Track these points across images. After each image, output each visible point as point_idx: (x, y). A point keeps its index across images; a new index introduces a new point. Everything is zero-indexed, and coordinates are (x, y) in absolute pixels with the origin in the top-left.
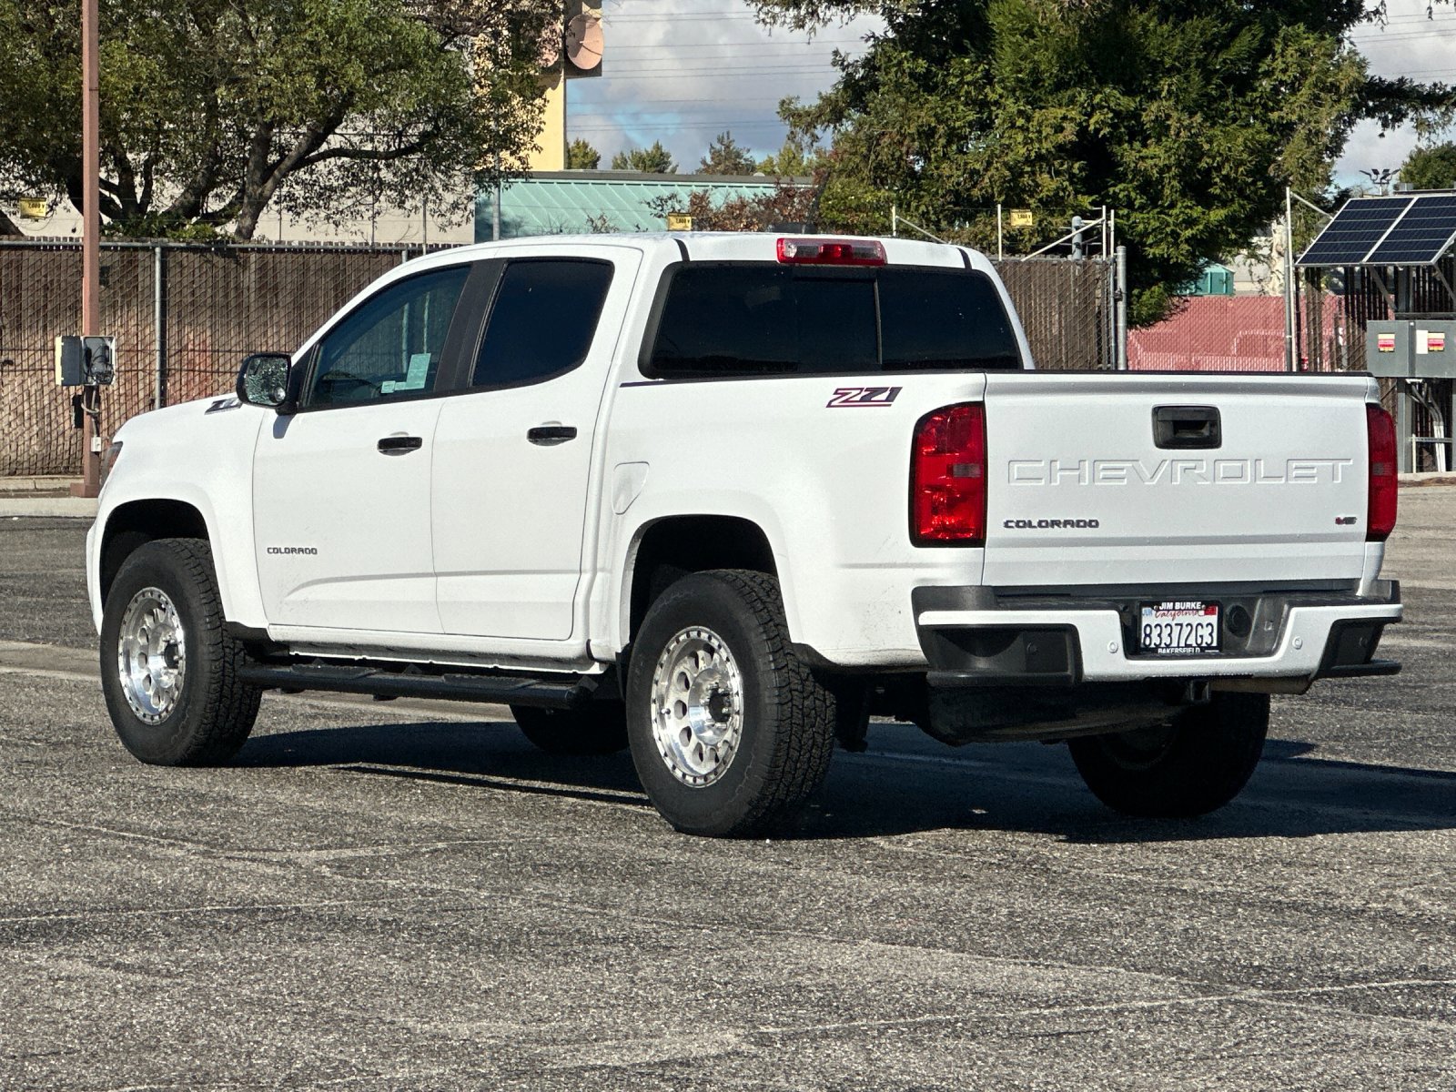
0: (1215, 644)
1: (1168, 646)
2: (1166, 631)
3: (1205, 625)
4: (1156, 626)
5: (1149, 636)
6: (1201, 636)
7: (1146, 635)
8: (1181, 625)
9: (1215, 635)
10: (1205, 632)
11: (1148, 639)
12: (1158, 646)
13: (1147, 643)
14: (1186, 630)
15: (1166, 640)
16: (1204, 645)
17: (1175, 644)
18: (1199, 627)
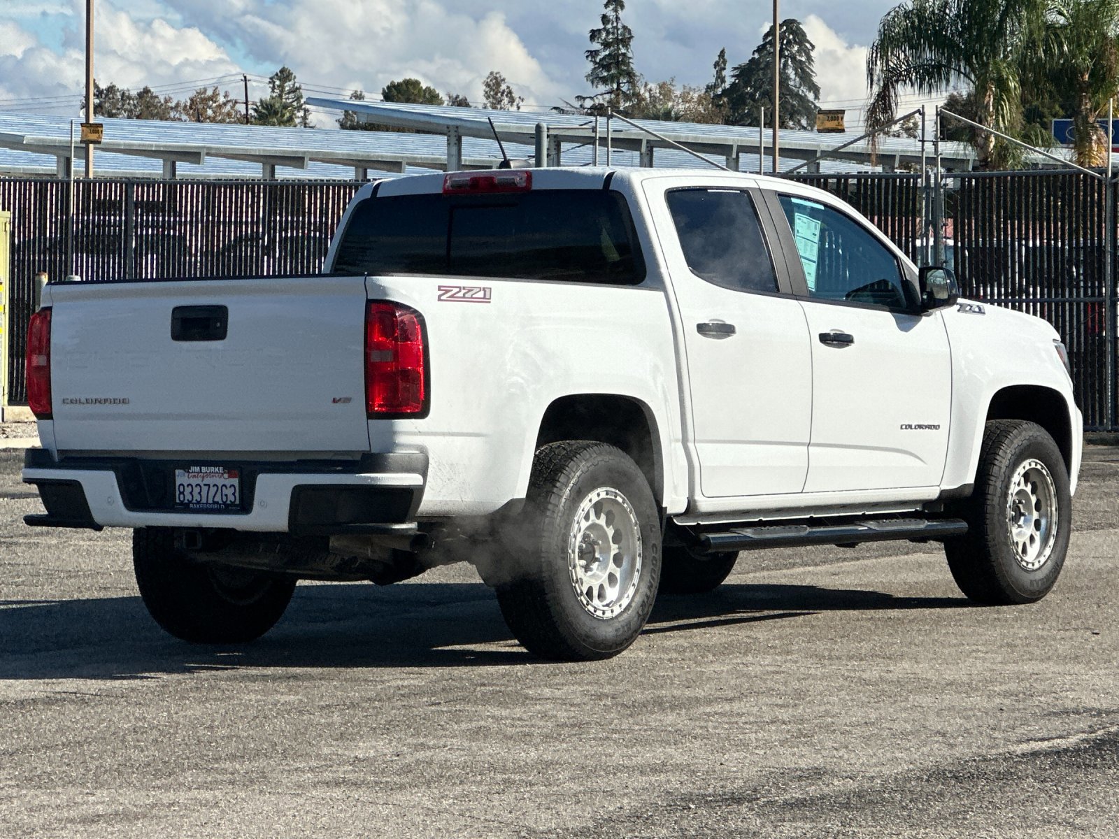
0: (237, 502)
1: (198, 502)
2: (197, 490)
3: (228, 486)
4: (188, 486)
5: (183, 493)
6: (226, 495)
7: (180, 493)
8: (209, 485)
9: (237, 494)
10: (229, 492)
11: (182, 496)
12: (190, 502)
13: (182, 499)
14: (213, 490)
15: (197, 497)
16: (229, 502)
17: (204, 501)
18: (224, 488)
